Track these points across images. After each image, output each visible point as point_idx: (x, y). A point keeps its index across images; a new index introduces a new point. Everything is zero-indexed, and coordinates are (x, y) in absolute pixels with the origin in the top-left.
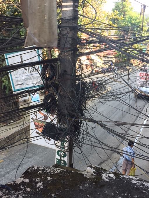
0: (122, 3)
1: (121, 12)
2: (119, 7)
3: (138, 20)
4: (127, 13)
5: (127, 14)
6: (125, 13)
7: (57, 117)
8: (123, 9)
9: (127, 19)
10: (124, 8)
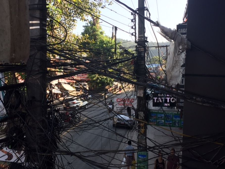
0: (92, 27)
1: (92, 36)
2: (89, 31)
3: (110, 44)
4: (97, 37)
5: (98, 39)
6: (95, 37)
7: (25, 155)
8: (93, 33)
9: (98, 44)
10: (95, 32)
